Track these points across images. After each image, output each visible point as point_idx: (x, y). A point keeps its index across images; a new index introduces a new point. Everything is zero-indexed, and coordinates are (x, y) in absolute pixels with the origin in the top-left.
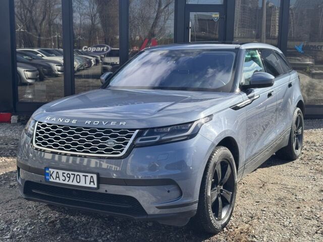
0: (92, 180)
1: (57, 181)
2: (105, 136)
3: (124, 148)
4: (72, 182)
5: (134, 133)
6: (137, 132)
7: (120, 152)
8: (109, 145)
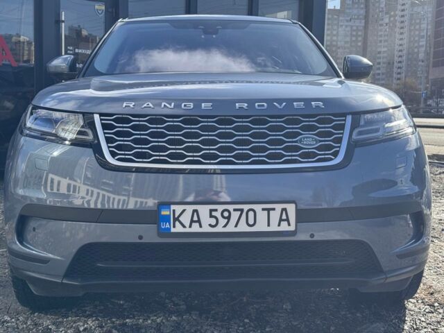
0: (284, 217)
1: (196, 228)
2: (290, 128)
3: (338, 149)
4: (236, 226)
5: (345, 120)
6: (349, 118)
7: (333, 158)
8: (306, 145)
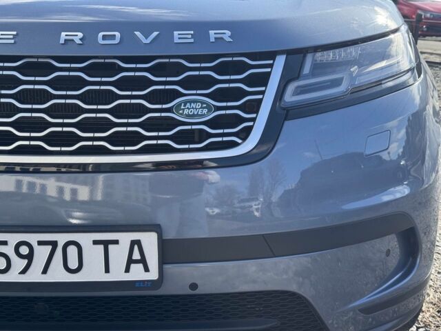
0: (136, 256)
2: (160, 83)
3: (251, 124)
4: (45, 271)
5: (271, 66)
6: (280, 61)
7: (240, 141)
8: (188, 116)
